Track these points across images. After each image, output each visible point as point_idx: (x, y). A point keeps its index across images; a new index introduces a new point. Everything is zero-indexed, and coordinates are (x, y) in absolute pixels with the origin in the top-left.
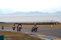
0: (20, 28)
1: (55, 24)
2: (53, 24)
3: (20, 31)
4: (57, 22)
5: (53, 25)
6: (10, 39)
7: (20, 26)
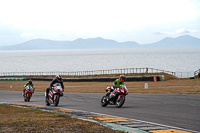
0: (59, 94)
1: (158, 79)
2: (150, 79)
3: (56, 105)
4: (163, 74)
5: (151, 83)
6: (10, 129)
7: (59, 87)
